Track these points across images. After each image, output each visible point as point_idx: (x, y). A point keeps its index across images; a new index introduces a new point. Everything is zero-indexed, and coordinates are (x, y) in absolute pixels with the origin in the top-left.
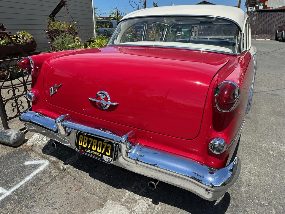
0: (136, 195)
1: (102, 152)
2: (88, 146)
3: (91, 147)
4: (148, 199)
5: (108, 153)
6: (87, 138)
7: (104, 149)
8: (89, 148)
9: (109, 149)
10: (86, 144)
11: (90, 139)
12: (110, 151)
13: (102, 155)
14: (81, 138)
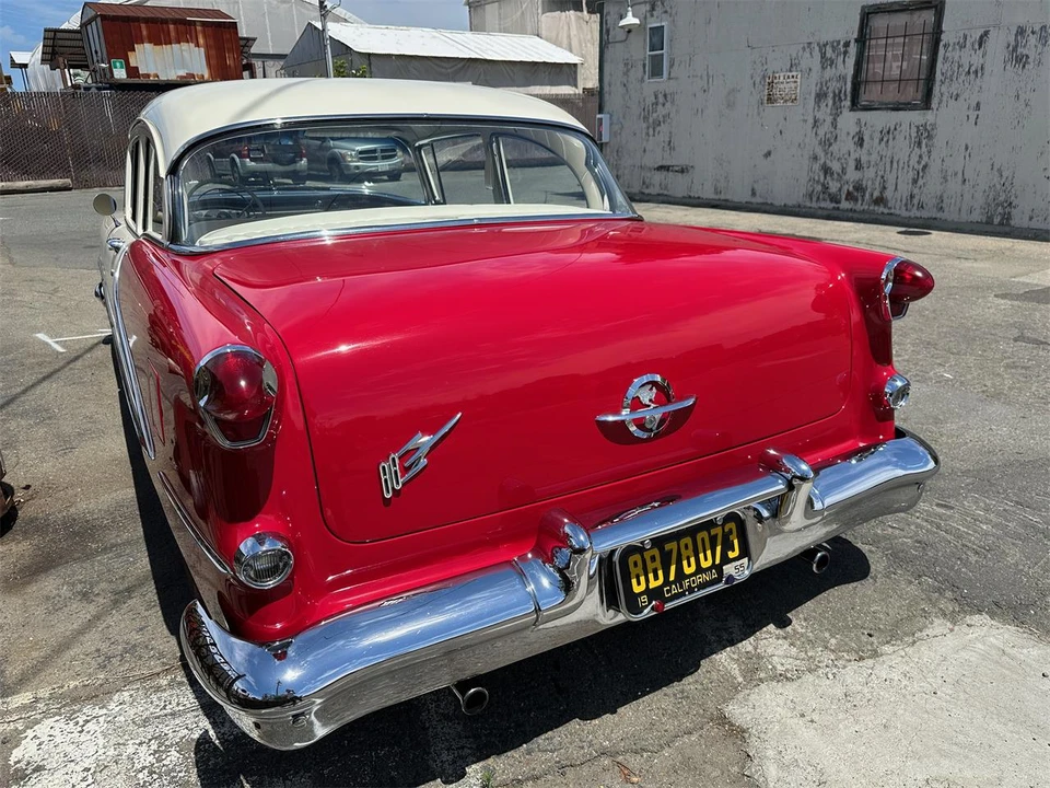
0: (740, 645)
1: (717, 562)
2: (666, 575)
3: (680, 569)
4: (765, 629)
5: (733, 550)
6: (656, 552)
7: (719, 549)
8: (672, 578)
9: (731, 537)
10: (660, 573)
11: (668, 547)
12: (736, 542)
13: (719, 569)
14: (636, 564)
